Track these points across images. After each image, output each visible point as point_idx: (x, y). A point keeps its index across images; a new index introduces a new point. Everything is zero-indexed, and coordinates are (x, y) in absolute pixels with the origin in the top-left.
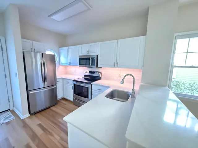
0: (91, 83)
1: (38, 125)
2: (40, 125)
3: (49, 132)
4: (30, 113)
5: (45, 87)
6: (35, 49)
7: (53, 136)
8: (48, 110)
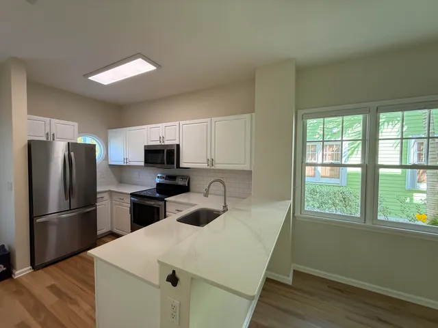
0: (166, 199)
1: (48, 287)
2: (52, 288)
3: (70, 298)
4: (32, 264)
5: (70, 210)
6: (53, 135)
7: (78, 305)
8: (75, 258)
